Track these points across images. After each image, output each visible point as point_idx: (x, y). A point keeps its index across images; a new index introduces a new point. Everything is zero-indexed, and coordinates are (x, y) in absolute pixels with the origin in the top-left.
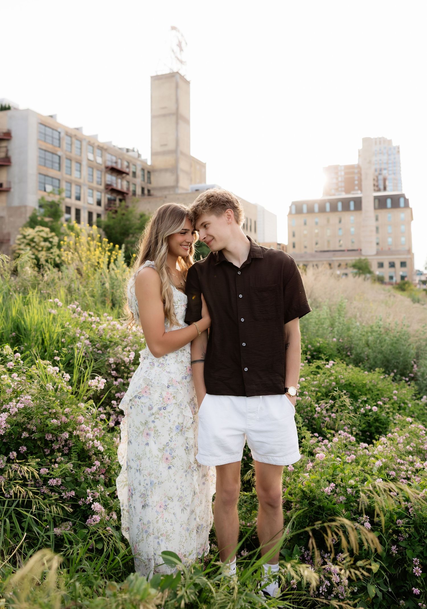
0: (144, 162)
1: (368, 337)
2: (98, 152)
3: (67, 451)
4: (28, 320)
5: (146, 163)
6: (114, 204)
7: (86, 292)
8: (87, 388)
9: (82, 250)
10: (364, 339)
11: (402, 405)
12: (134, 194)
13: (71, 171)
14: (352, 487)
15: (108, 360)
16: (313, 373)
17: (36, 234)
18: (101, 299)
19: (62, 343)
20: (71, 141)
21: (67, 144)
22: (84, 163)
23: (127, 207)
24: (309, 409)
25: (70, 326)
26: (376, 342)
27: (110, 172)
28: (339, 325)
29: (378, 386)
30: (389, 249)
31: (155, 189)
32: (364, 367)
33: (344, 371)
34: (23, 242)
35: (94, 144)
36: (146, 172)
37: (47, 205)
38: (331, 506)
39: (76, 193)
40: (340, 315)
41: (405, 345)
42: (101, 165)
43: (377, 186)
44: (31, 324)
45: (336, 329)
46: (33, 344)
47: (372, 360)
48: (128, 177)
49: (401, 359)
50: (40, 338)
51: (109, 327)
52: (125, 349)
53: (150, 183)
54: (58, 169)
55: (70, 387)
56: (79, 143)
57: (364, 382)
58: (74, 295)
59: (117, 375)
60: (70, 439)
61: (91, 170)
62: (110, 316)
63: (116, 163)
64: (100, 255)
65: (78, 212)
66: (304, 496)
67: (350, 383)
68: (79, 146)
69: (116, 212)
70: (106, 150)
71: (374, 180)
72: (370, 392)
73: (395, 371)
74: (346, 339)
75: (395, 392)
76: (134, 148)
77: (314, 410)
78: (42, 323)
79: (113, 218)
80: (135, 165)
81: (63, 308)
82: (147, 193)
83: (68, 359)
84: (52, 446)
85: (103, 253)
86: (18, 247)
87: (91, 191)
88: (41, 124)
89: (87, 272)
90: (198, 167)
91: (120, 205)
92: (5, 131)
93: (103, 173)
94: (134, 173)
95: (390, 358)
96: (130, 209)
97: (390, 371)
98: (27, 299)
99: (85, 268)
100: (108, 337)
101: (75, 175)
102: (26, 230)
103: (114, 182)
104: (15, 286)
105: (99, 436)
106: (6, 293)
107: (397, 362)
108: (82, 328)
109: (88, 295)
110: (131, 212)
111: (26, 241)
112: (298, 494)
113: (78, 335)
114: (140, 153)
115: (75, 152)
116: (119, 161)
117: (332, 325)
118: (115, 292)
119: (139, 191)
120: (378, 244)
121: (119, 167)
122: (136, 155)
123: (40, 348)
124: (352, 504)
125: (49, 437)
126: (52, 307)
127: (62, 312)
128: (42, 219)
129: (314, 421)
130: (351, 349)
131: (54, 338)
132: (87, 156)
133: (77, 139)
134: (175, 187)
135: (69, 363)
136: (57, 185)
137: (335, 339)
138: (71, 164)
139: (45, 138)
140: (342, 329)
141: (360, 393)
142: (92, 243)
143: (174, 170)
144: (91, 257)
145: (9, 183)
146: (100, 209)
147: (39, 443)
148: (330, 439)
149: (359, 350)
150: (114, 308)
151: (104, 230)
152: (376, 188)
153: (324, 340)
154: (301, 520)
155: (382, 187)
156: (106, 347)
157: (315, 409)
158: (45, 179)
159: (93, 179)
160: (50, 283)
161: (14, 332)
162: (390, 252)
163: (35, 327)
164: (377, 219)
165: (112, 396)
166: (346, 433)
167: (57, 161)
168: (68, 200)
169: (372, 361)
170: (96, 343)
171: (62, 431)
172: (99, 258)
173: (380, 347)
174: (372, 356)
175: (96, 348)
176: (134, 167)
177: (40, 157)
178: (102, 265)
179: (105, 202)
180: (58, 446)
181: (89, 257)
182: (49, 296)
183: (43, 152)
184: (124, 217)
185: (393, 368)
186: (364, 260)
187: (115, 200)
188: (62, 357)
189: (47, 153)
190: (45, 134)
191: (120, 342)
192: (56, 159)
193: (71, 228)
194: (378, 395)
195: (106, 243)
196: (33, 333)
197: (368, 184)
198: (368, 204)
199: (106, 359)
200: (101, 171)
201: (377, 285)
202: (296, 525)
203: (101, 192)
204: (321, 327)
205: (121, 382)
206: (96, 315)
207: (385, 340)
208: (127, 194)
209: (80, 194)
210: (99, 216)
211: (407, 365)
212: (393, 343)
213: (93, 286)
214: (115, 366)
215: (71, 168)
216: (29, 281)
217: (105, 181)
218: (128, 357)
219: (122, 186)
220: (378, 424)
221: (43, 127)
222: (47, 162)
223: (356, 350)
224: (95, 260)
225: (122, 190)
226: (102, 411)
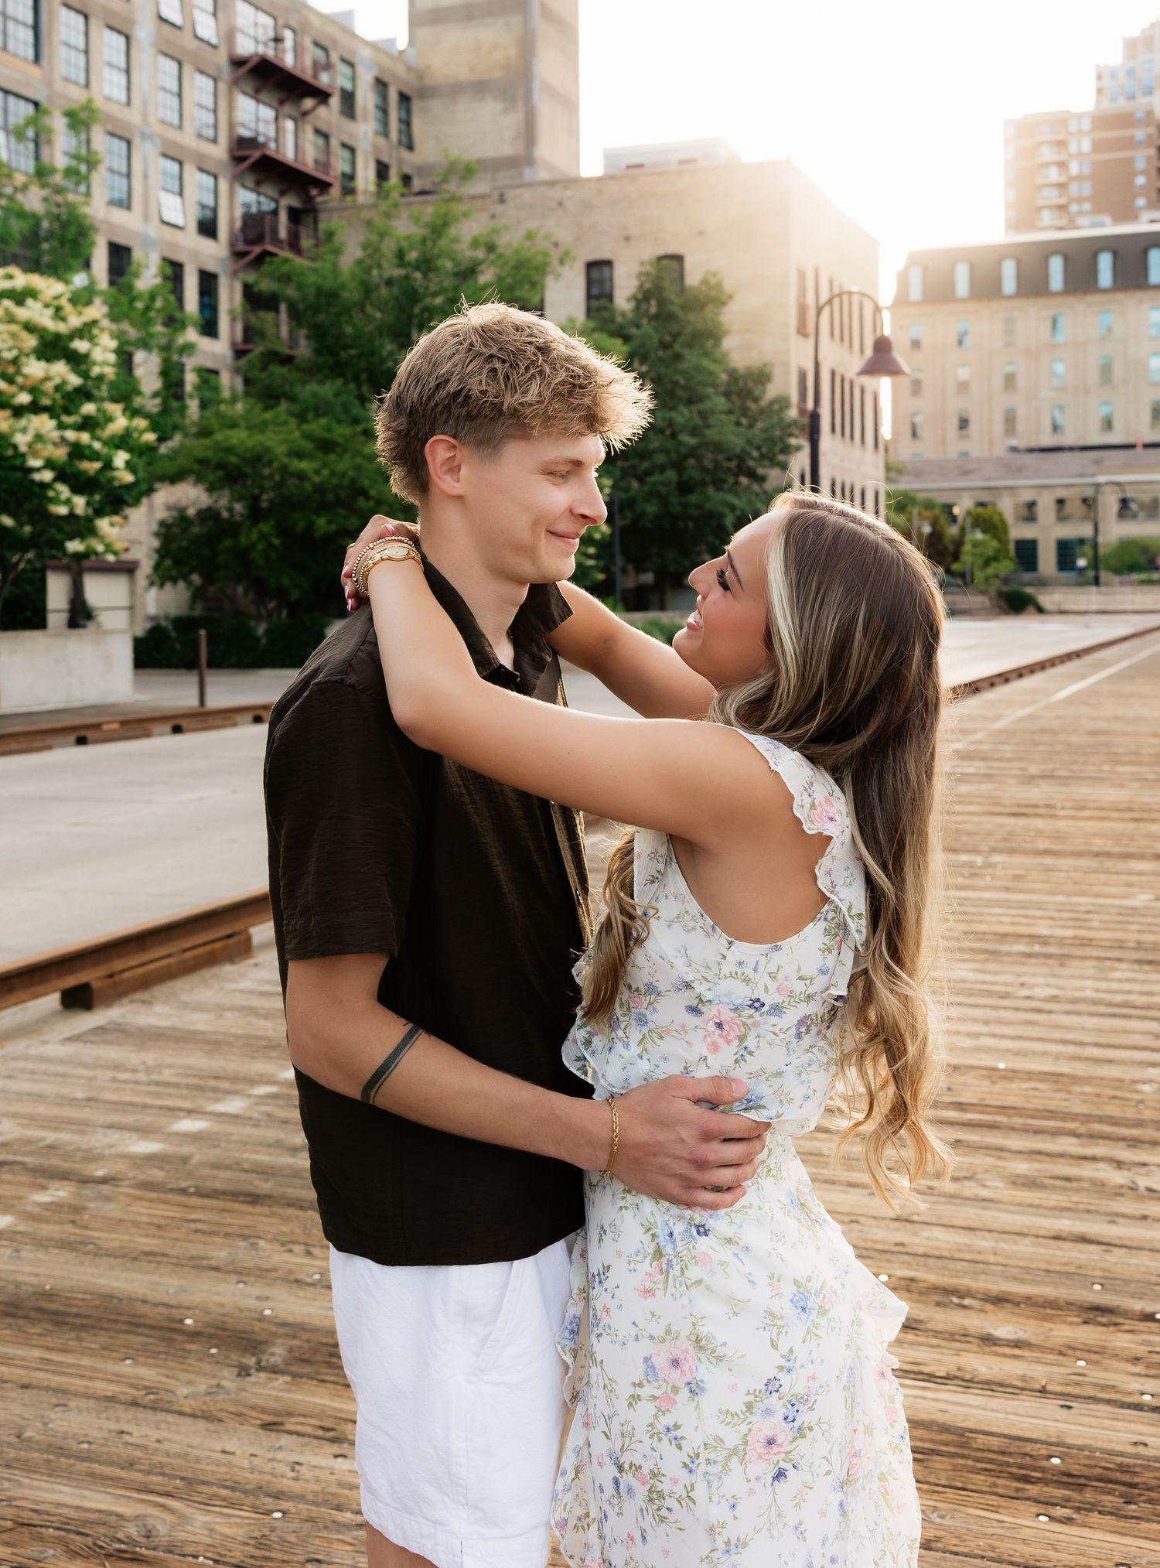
0: (387, 50)
5: (392, 56)
6: (273, 229)
12: (349, 186)
13: (87, 70)
22: (145, 32)
27: (249, 84)
31: (430, 170)
36: (394, 95)
39: (112, 170)
42: (212, 47)
48: (322, 111)
53: (410, 147)
54: (29, 52)
61: (172, 66)
63: (277, 41)
65: (120, 257)
80: (349, 62)
82: (398, 186)
87: (172, 167)
93: (223, 87)
94: (348, 99)
101: (107, 86)
103: (269, 128)
116: (288, 37)
119: (366, 178)
121: (287, 60)
134: (521, 160)
138: (87, 35)
146: (213, 253)
159: (180, 112)
176: (346, 70)
179: (231, 224)
187: (273, 215)
200: (216, 79)
203: (215, 175)
208: (324, 186)
209: (128, 176)
210: (208, 280)
215: (86, 52)
217: (231, 125)
219: (298, 147)
225: (299, 166)
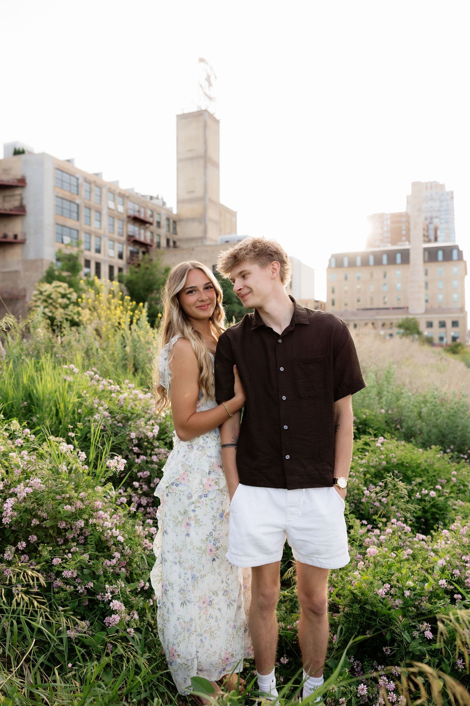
0: (169, 211)
1: (421, 408)
2: (119, 200)
3: (83, 541)
4: (40, 388)
5: (172, 212)
6: (137, 257)
7: (105, 356)
8: (104, 469)
9: (102, 309)
10: (416, 410)
11: (462, 487)
12: (159, 245)
13: (90, 221)
14: (409, 589)
15: (129, 435)
16: (360, 450)
17: (53, 290)
18: (121, 364)
19: (79, 414)
20: (90, 188)
21: (86, 191)
22: (105, 212)
23: (151, 260)
24: (356, 491)
25: (87, 395)
26: (431, 414)
27: (132, 222)
28: (388, 394)
29: (435, 466)
30: (440, 307)
31: (181, 240)
32: (416, 442)
33: (396, 449)
34: (39, 299)
35: (114, 191)
36: (171, 222)
37: (65, 258)
38: (385, 611)
39: (96, 245)
40: (389, 383)
41: (463, 418)
42: (122, 214)
43: (427, 237)
44: (43, 393)
45: (384, 399)
46: (46, 415)
47: (425, 434)
48: (152, 227)
49: (459, 433)
50: (54, 408)
51: (131, 396)
52: (148, 423)
53: (176, 234)
54: (76, 218)
55: (86, 466)
56: (98, 190)
57: (419, 462)
58: (92, 360)
59: (139, 452)
60: (86, 527)
61: (112, 219)
62: (132, 383)
63: (139, 211)
64: (121, 315)
65: (98, 265)
66: (355, 599)
67: (403, 462)
68: (99, 194)
69: (139, 265)
70: (128, 197)
71: (424, 229)
72: (426, 473)
73: (452, 447)
74: (395, 410)
75: (455, 473)
76: (158, 195)
77: (361, 494)
78: (56, 391)
79: (136, 272)
80: (159, 214)
81: (80, 374)
82: (172, 244)
83: (85, 433)
84: (66, 535)
85: (125, 313)
86: (34, 304)
87: (112, 243)
88: (58, 169)
89: (107, 333)
90: (228, 216)
91: (143, 259)
92: (19, 177)
93: (125, 223)
94: (159, 223)
95: (446, 432)
96: (155, 262)
97: (446, 447)
98: (40, 364)
99: (104, 329)
100: (129, 408)
101: (95, 225)
102: (42, 285)
103: (137, 232)
104: (27, 349)
105: (118, 524)
106: (17, 357)
107: (454, 438)
108: (100, 398)
109: (107, 360)
110: (155, 266)
111: (43, 298)
112: (347, 597)
113: (96, 406)
114: (165, 200)
115: (94, 200)
116: (142, 210)
117: (380, 394)
118: (137, 356)
119: (163, 243)
120: (427, 301)
121: (142, 216)
122: (161, 203)
123: (54, 420)
124: (410, 609)
125: (63, 525)
126: (67, 373)
127: (78, 379)
128: (60, 274)
129: (361, 505)
130: (401, 422)
131: (70, 409)
132: (108, 205)
133: (97, 186)
134: (203, 238)
135: (86, 437)
136: (76, 236)
137: (383, 411)
138: (90, 213)
139: (62, 185)
140: (391, 399)
141: (414, 474)
142: (113, 301)
143: (202, 219)
144: (111, 316)
145: (24, 234)
146: (122, 263)
147: (51, 531)
148: (382, 528)
149: (410, 423)
150: (136, 374)
151: (126, 285)
152: (426, 239)
153: (370, 412)
154: (350, 626)
155: (432, 238)
156: (127, 419)
157: (362, 492)
158: (62, 230)
159: (114, 230)
160: (66, 346)
161: (26, 401)
162: (441, 310)
163: (47, 396)
164: (426, 274)
165: (134, 475)
166: (400, 522)
167: (76, 210)
168: (87, 253)
169: (425, 436)
170: (116, 415)
171: (76, 518)
172: (120, 318)
173: (435, 420)
174: (425, 429)
175: (116, 420)
176: (158, 216)
177: (57, 206)
178: (123, 326)
179: (127, 255)
180: (73, 535)
181: (109, 316)
182: (65, 361)
183: (60, 200)
184: (148, 272)
185: (449, 443)
186: (413, 319)
187: (138, 253)
188: (77, 433)
189: (65, 202)
190: (62, 181)
191: (143, 414)
192: (74, 208)
193: (91, 284)
194: (434, 476)
195: (128, 301)
196: (46, 403)
197: (417, 234)
198: (417, 257)
199: (127, 433)
200: (123, 221)
201: (427, 348)
202: (345, 632)
203: (122, 244)
204: (368, 397)
205: (144, 459)
206: (116, 383)
207: (441, 413)
208: (151, 246)
209: (100, 246)
210: (120, 270)
211: (465, 440)
212: (450, 416)
213: (113, 349)
214: (137, 442)
215: (90, 217)
216: (43, 344)
217: (127, 232)
218: (152, 432)
219: (145, 237)
220: (434, 510)
221: (60, 172)
222: (65, 211)
223: (407, 423)
224: (116, 321)
225: (146, 242)
226: (123, 494)
